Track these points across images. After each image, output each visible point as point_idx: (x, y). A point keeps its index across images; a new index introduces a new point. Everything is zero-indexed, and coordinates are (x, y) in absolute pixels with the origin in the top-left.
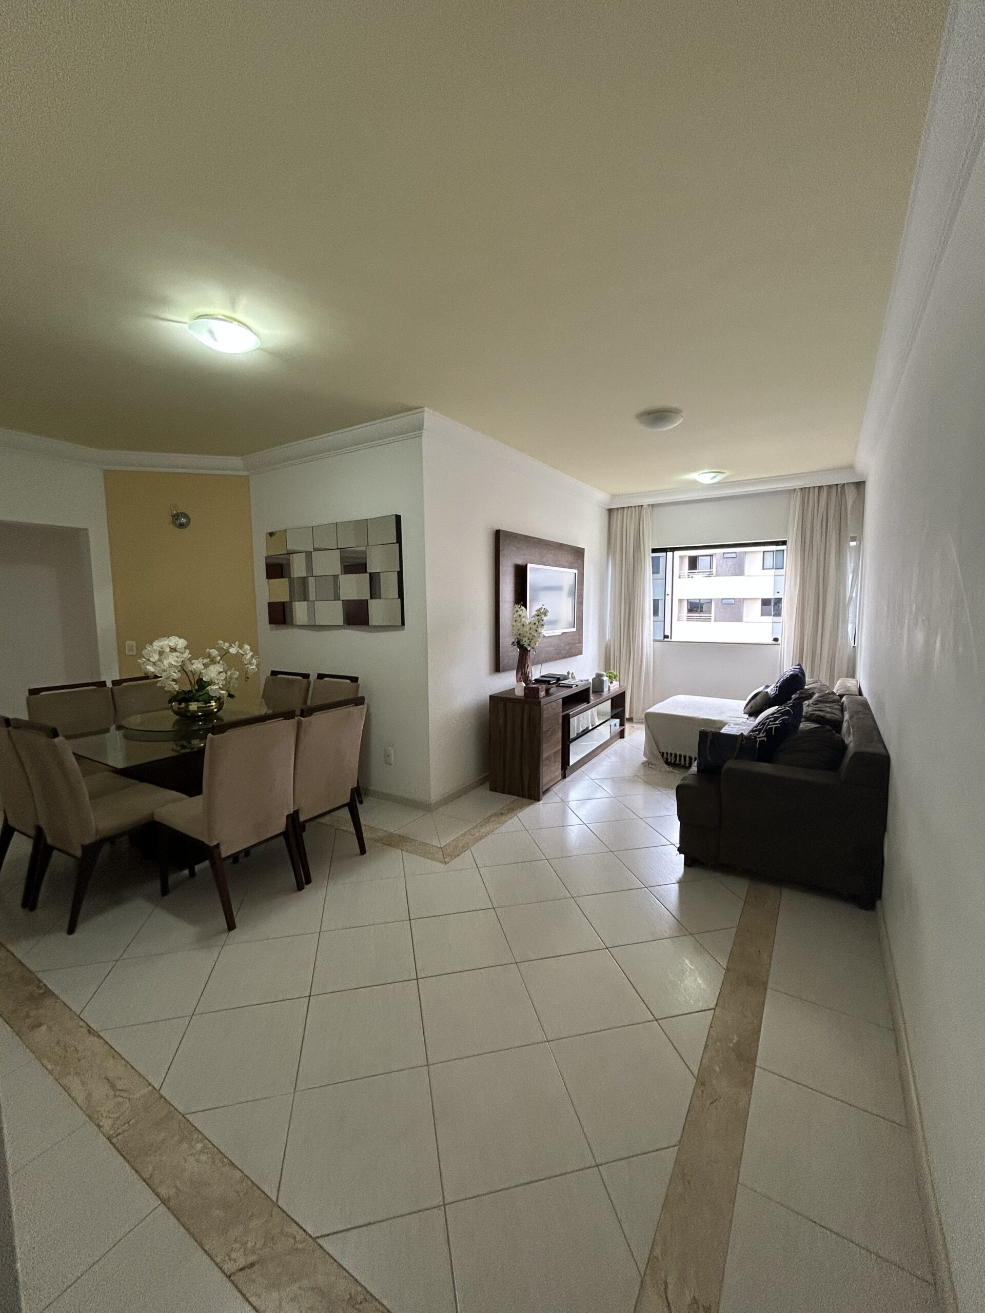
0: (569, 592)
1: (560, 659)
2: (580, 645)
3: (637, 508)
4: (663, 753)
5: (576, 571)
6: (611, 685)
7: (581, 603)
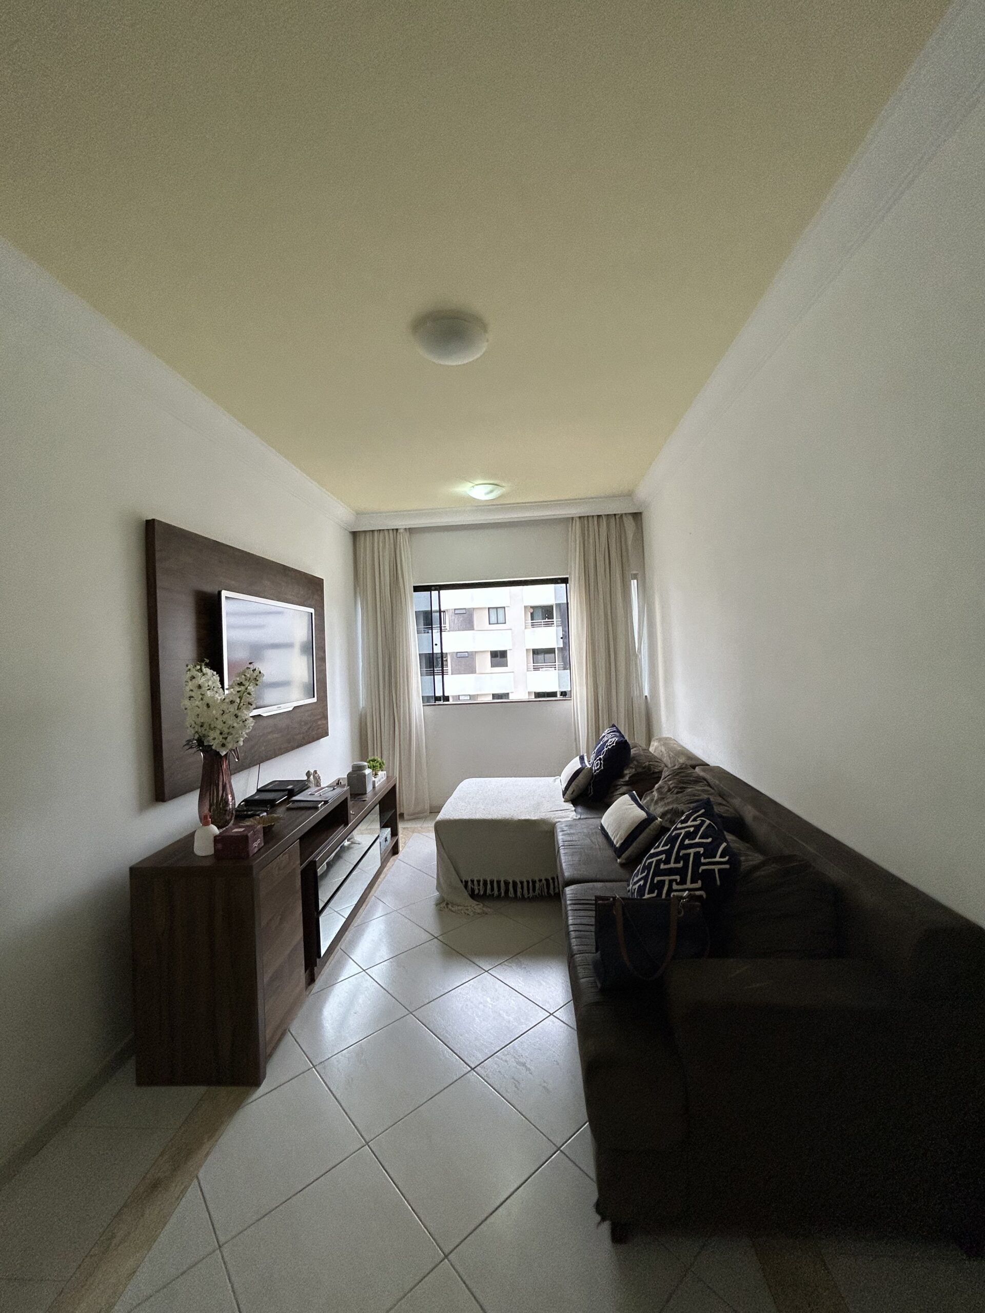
0: (301, 650)
1: (293, 748)
2: (324, 722)
3: (391, 532)
4: (466, 882)
5: (312, 610)
6: (376, 780)
7: (322, 659)
